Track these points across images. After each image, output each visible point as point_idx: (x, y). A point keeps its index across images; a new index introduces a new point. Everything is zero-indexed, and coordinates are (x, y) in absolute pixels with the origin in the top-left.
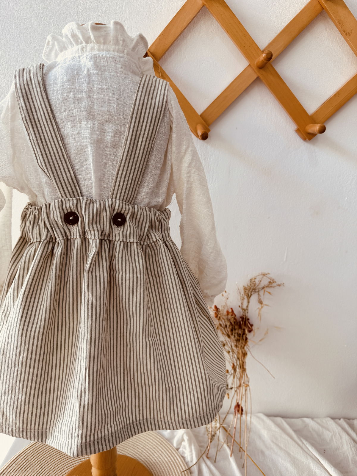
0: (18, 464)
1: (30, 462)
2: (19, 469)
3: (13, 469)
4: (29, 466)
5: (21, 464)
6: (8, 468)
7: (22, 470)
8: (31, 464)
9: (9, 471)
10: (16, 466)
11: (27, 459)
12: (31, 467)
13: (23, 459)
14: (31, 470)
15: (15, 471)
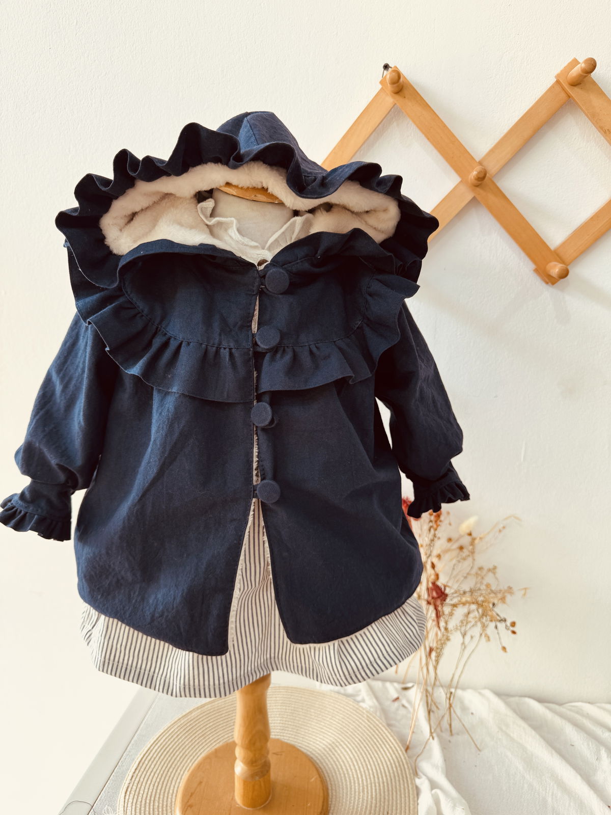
0: (162, 746)
1: (177, 743)
2: (165, 753)
3: (157, 753)
4: (177, 749)
5: (166, 746)
6: (149, 751)
7: (169, 754)
8: (179, 746)
9: (151, 755)
10: (160, 748)
11: (172, 739)
12: (181, 750)
13: (167, 740)
14: (181, 754)
15: (160, 755)
